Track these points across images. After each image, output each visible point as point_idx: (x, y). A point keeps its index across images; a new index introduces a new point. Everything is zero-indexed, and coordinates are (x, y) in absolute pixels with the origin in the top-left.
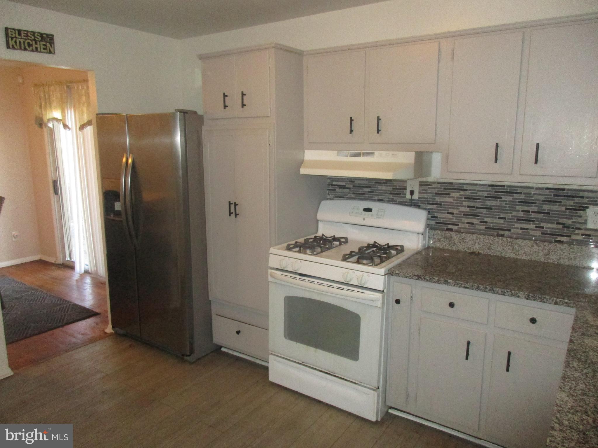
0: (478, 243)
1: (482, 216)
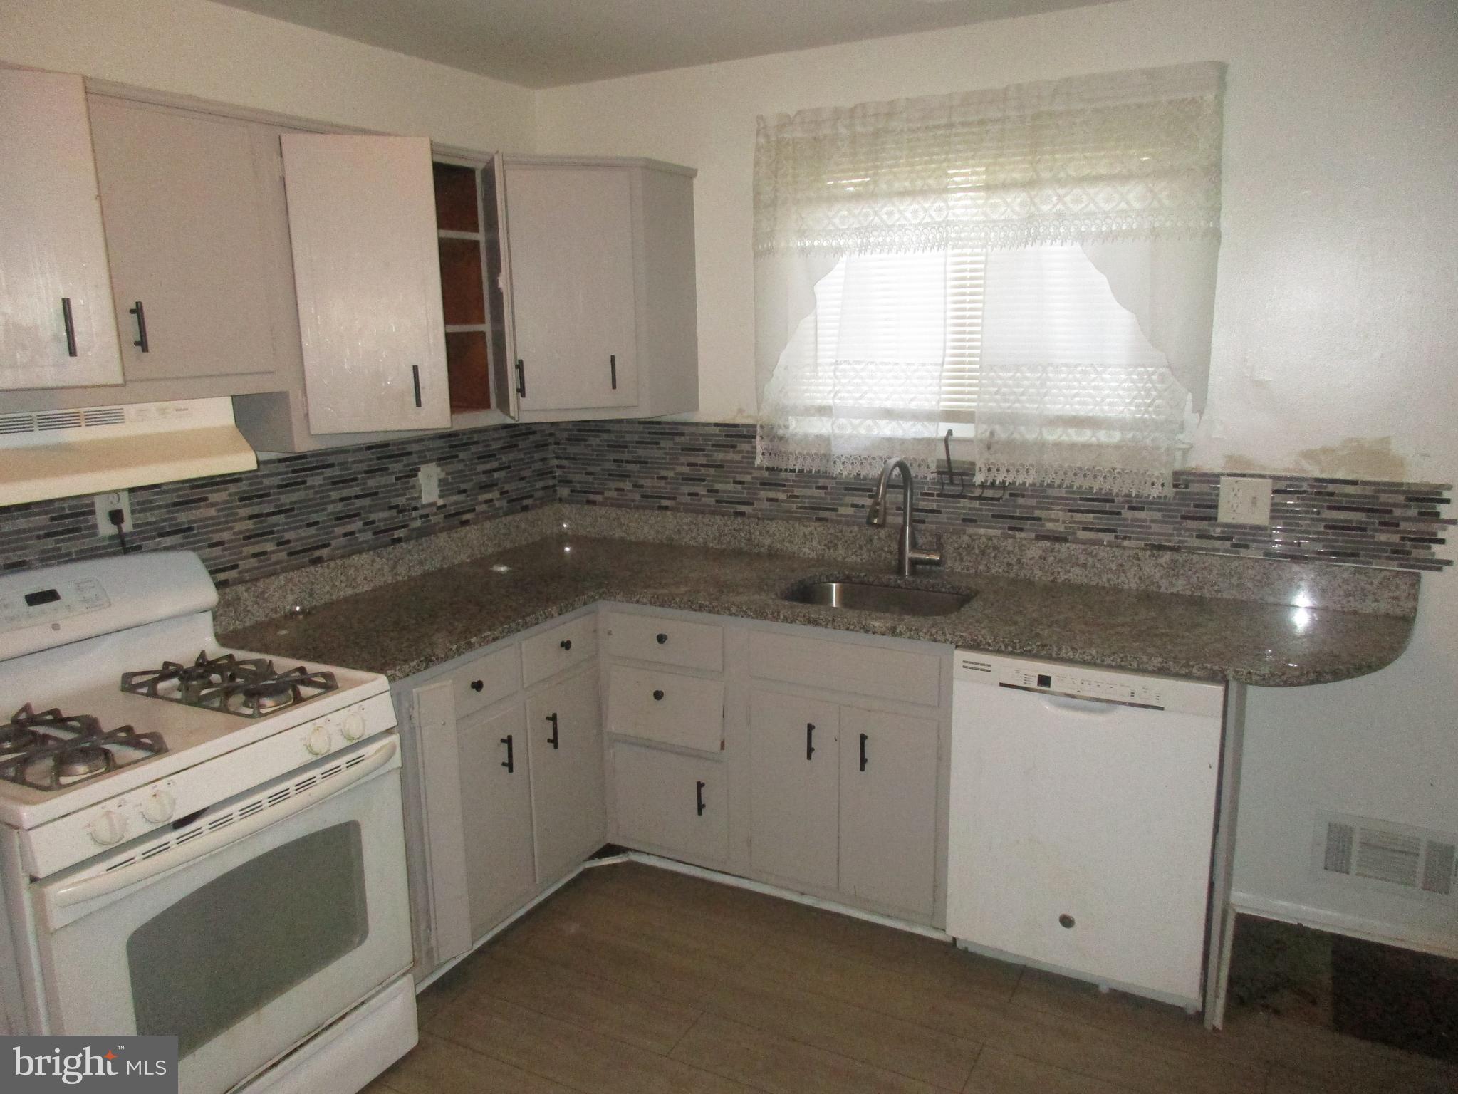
0: (291, 590)
1: (279, 532)
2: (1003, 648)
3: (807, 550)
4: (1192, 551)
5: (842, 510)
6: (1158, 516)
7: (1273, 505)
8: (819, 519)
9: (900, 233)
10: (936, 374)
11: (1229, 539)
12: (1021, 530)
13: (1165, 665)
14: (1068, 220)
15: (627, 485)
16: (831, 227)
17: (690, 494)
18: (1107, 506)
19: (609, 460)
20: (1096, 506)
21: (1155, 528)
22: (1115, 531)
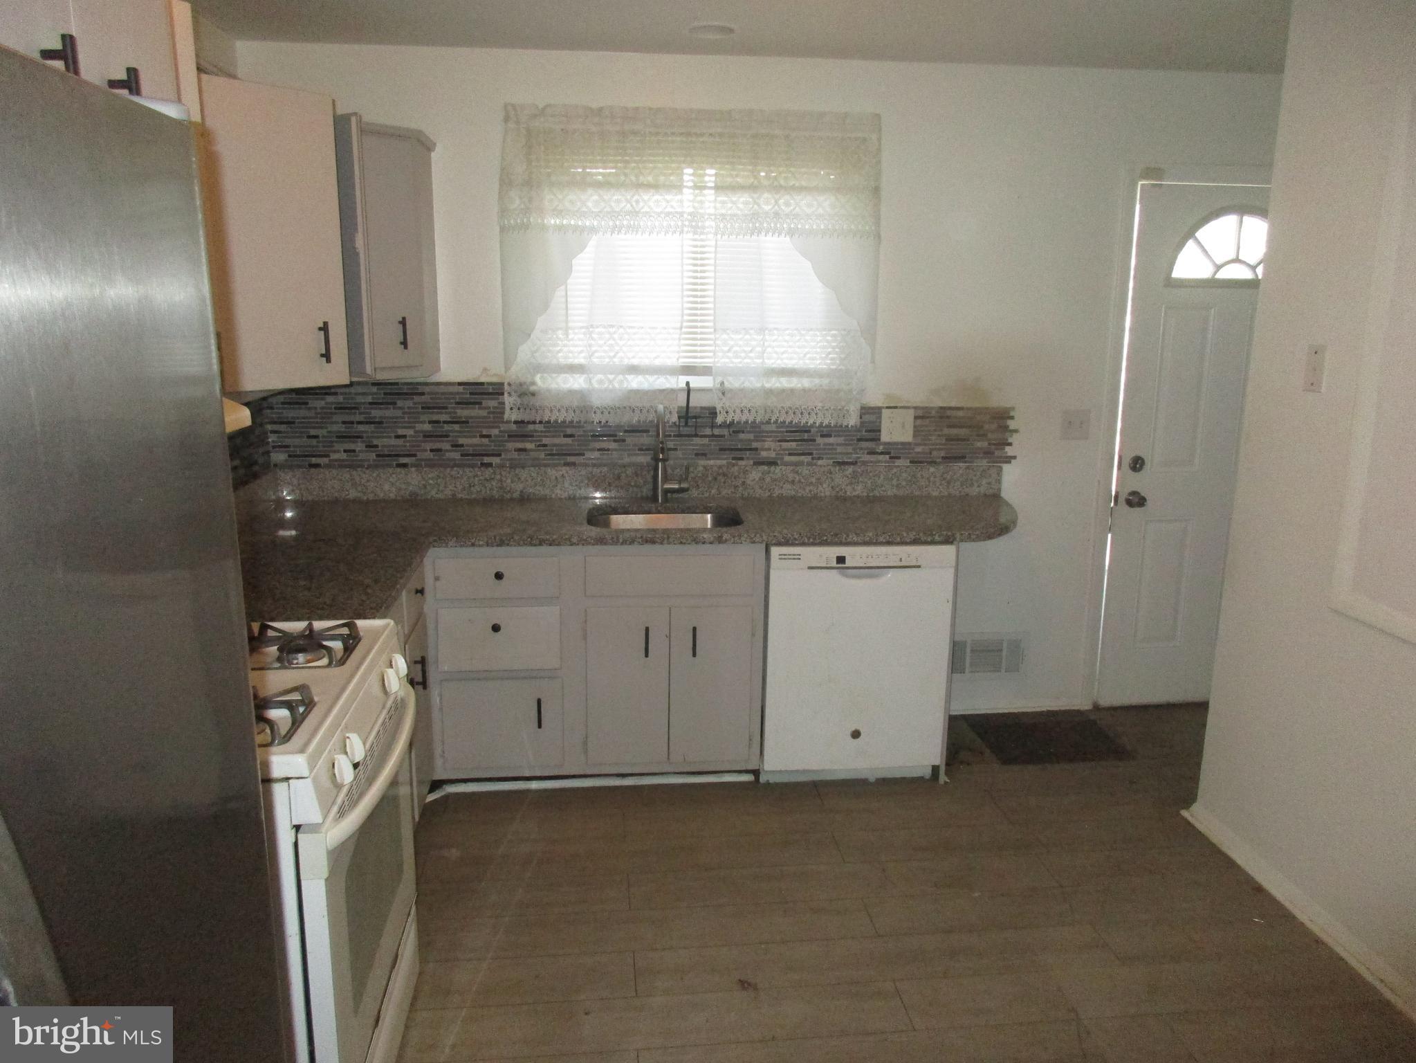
2: (806, 541)
3: (559, 492)
4: (864, 463)
5: (589, 455)
6: (841, 440)
7: (915, 427)
8: (567, 464)
9: (644, 218)
10: (677, 336)
11: (888, 453)
12: (742, 459)
13: (917, 536)
14: (782, 218)
15: (359, 446)
16: (584, 209)
17: (432, 450)
18: (806, 436)
19: (337, 423)
20: (798, 436)
21: (839, 449)
22: (811, 454)
